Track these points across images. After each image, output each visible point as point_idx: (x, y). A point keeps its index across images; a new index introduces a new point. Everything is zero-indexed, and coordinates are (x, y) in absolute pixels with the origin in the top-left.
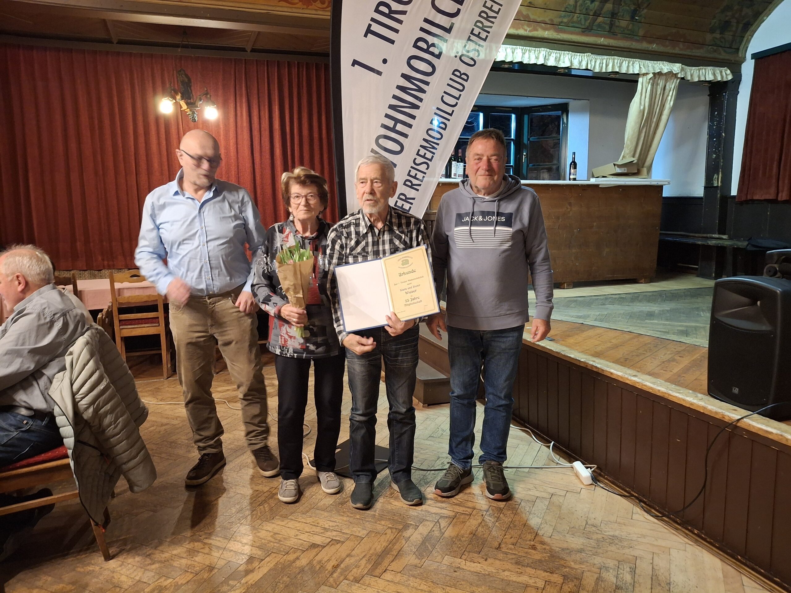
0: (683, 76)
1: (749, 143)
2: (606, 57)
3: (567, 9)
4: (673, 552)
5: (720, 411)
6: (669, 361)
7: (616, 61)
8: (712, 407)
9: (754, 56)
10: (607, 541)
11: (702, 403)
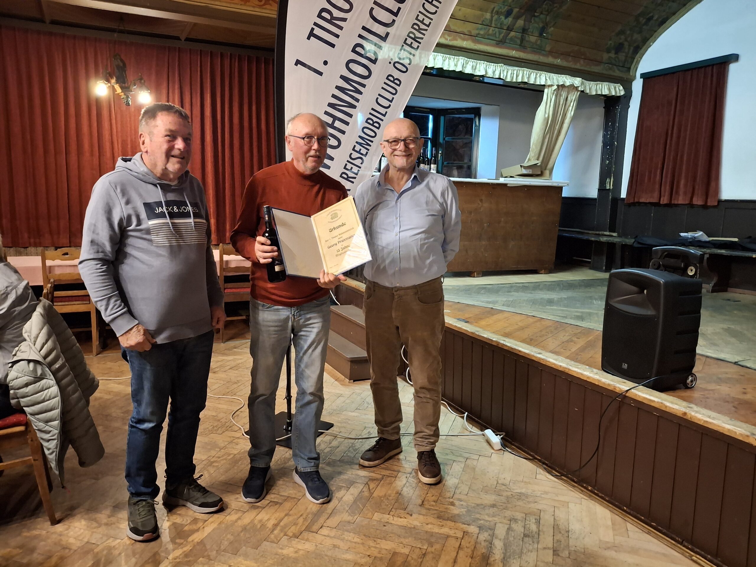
0: (582, 90)
1: (637, 152)
2: (516, 68)
3: (484, 23)
4: (571, 505)
5: (612, 383)
6: (567, 341)
7: (525, 72)
8: (606, 380)
9: (643, 76)
10: (516, 497)
11: (597, 377)
